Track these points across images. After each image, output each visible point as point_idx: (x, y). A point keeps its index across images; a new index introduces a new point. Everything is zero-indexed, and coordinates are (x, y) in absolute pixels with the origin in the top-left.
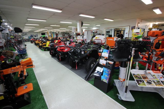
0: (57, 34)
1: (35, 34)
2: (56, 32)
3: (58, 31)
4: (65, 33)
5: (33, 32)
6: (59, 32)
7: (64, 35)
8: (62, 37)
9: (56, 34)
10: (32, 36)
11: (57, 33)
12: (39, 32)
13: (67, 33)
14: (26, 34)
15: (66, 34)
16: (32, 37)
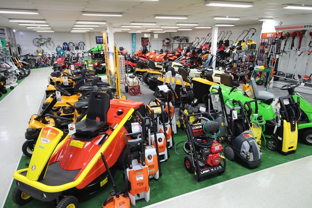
0: (145, 41)
1: (76, 41)
2: (143, 33)
3: (149, 30)
4: (175, 38)
5: (69, 32)
6: (152, 33)
7: (168, 43)
8: (162, 51)
9: (142, 41)
10: (66, 47)
11: (146, 36)
12: (87, 32)
13: (181, 36)
14: (49, 40)
15: (176, 41)
16: (68, 49)
